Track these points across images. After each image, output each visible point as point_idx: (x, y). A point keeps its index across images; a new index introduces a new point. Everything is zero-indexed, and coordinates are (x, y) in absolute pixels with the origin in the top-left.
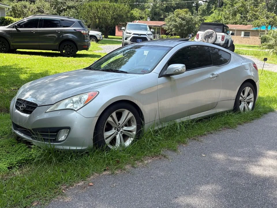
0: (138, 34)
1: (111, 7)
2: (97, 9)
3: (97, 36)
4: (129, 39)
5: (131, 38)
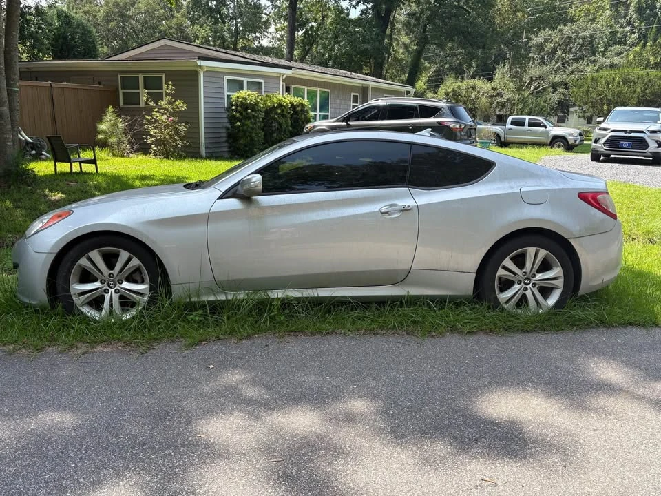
0: (625, 131)
1: (640, 79)
2: (608, 85)
3: (569, 137)
4: (602, 141)
5: (608, 139)
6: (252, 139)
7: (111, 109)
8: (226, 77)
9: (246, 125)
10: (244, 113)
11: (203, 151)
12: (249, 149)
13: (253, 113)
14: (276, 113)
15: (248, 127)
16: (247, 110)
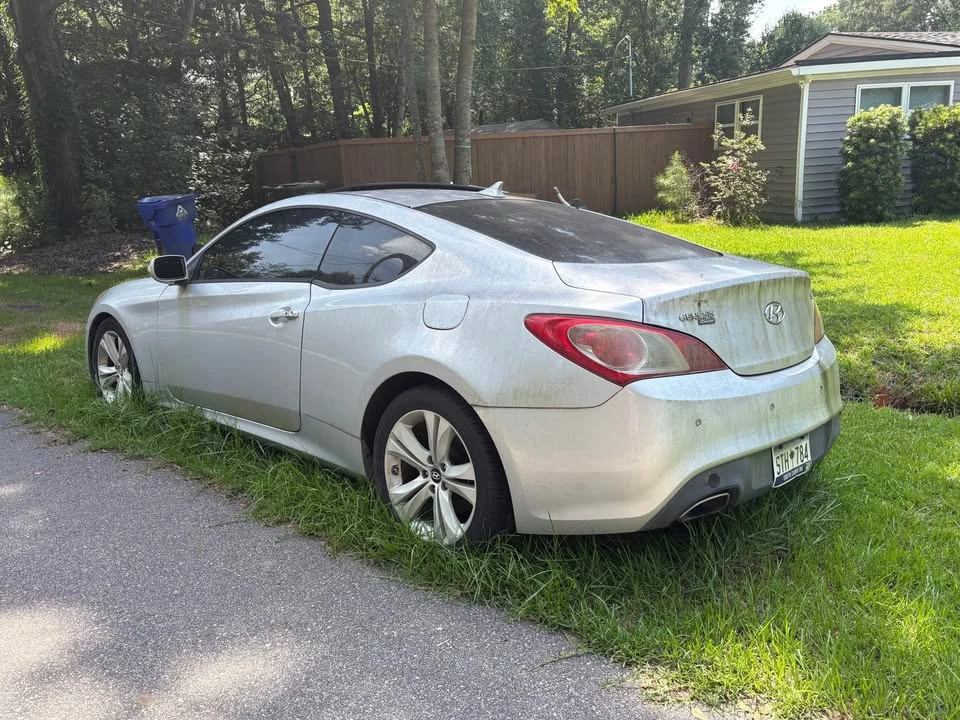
6: (875, 188)
7: (677, 155)
8: (860, 87)
9: (865, 166)
10: (863, 146)
11: (799, 213)
12: (869, 207)
13: (883, 144)
14: (944, 140)
15: (869, 169)
16: (868, 141)
